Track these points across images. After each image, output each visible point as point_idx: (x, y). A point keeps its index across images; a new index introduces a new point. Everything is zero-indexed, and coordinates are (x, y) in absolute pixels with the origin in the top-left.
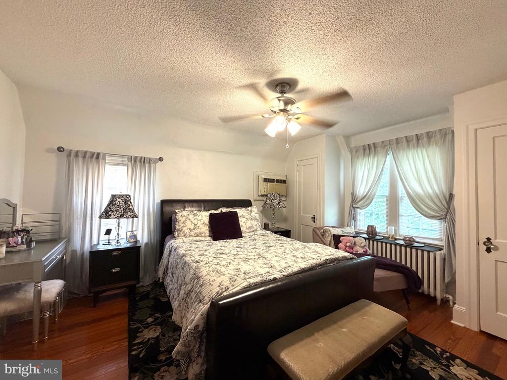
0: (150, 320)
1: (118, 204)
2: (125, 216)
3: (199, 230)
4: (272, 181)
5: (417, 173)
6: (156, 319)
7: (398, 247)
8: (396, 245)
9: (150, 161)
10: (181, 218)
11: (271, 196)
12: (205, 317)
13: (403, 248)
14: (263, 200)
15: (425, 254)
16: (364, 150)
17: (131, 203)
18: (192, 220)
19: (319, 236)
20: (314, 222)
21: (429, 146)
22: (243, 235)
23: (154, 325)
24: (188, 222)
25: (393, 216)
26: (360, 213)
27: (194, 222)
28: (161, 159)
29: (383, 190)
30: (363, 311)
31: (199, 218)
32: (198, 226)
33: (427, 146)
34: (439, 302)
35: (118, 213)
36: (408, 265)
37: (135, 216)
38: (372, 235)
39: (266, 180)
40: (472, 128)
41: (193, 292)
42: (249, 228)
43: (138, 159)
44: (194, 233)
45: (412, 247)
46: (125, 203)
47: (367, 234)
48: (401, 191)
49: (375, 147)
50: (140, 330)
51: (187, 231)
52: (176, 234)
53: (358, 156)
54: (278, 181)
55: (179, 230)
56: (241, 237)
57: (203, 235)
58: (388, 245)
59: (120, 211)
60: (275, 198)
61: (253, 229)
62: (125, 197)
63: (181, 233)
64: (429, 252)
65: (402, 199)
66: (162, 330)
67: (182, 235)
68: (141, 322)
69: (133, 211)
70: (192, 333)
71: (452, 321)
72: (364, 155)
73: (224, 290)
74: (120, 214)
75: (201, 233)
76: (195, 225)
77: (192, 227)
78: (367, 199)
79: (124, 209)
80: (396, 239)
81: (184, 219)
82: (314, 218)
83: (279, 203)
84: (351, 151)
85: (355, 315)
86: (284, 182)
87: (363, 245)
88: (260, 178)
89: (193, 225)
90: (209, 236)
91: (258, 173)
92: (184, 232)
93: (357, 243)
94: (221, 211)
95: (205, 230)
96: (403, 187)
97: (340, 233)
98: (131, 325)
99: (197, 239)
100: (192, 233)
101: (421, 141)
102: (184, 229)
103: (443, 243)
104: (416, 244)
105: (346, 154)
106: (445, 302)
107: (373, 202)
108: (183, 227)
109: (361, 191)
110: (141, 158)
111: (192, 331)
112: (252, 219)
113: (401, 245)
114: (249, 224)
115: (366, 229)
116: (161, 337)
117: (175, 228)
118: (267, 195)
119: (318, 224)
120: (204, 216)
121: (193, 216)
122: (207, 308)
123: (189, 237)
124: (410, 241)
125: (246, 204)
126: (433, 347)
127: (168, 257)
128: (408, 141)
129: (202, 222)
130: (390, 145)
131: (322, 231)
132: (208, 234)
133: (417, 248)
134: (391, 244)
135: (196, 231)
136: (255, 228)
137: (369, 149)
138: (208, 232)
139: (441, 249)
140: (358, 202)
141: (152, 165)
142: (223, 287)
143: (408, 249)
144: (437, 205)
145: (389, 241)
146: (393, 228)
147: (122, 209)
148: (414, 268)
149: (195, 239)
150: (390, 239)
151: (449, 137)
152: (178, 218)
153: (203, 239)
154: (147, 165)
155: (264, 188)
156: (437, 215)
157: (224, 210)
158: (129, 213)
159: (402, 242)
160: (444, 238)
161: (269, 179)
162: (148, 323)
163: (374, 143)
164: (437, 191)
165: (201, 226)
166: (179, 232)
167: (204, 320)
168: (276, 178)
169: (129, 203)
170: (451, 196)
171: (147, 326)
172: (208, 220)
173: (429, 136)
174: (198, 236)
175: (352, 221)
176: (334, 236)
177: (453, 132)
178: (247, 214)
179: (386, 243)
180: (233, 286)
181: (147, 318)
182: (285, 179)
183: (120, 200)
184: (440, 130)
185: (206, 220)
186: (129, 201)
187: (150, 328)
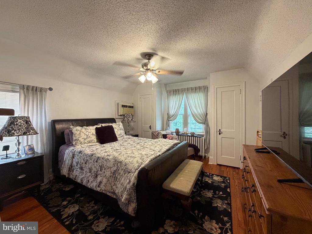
0: (65, 203)
1: (20, 124)
2: (28, 134)
3: (90, 139)
4: (126, 106)
5: (195, 104)
6: (69, 201)
7: (189, 137)
8: (188, 136)
9: (41, 90)
10: (76, 132)
11: (127, 115)
12: (137, 178)
13: (191, 137)
14: (121, 118)
15: (199, 138)
16: (174, 92)
17: (31, 123)
18: (85, 132)
19: (155, 136)
20: (151, 129)
21: (199, 92)
22: (118, 139)
23: (70, 205)
24: (82, 134)
25: (186, 123)
26: (171, 123)
27: (86, 133)
28: (51, 89)
29: (182, 111)
30: (189, 163)
31: (89, 131)
32: (89, 136)
33: (198, 92)
34: (203, 158)
35: (21, 131)
36: (195, 144)
37: (36, 133)
38: (178, 133)
39: (123, 106)
40: (216, 87)
41: (120, 170)
42: (120, 135)
43: (31, 88)
44: (87, 141)
45: (194, 137)
46: (26, 123)
47: (175, 133)
48: (189, 111)
49: (178, 91)
50: (62, 210)
51: (82, 140)
52: (74, 143)
53: (170, 95)
54: (130, 107)
55: (76, 140)
56: (117, 140)
57: (93, 142)
58: (185, 137)
59: (22, 130)
60: (129, 116)
61: (122, 135)
62: (25, 118)
63: (78, 142)
64: (200, 137)
65: (189, 115)
66: (79, 205)
67: (79, 143)
68: (58, 206)
69: (33, 129)
70: (132, 188)
71: (209, 163)
72: (173, 95)
73: (141, 164)
74: (23, 132)
75: (91, 141)
76: (87, 136)
77: (85, 137)
78: (175, 116)
79: (26, 128)
80: (187, 134)
81: (79, 132)
82: (150, 127)
83: (132, 119)
84: (167, 92)
85: (187, 166)
86: (132, 107)
87: (176, 138)
88: (119, 105)
89: (86, 136)
90: (97, 142)
91: (118, 102)
92: (80, 141)
93: (174, 137)
94: (102, 126)
95: (94, 138)
96: (189, 109)
97: (165, 133)
98: (52, 210)
99: (90, 144)
100: (86, 141)
101: (196, 90)
102: (80, 139)
103: (204, 134)
104: (195, 135)
105: (165, 94)
106: (205, 157)
107: (177, 118)
108: (79, 137)
109: (172, 112)
110: (33, 87)
111: (132, 187)
112: (120, 129)
113: (190, 136)
114: (119, 133)
115: (175, 131)
116: (81, 209)
117: (72, 139)
118: (124, 115)
119: (153, 130)
120: (92, 130)
121: (85, 130)
122: (137, 174)
123: (84, 144)
124: (193, 134)
125: (113, 120)
126: (206, 173)
127: (71, 159)
128: (192, 90)
129: (92, 133)
130: (185, 91)
131: (157, 133)
132: (96, 141)
133: (196, 137)
134: (186, 136)
135: (88, 140)
136: (123, 134)
137: (176, 92)
138: (95, 139)
139: (203, 136)
140: (171, 118)
141: (44, 93)
142: (140, 163)
143: (193, 138)
144: (202, 118)
145: (185, 135)
146: (186, 129)
147: (24, 128)
148: (197, 145)
149: (89, 144)
150: (185, 134)
151: (206, 89)
152: (74, 132)
153: (94, 144)
154: (39, 93)
155: (122, 111)
156: (202, 122)
157: (104, 125)
158: (32, 131)
159: (190, 135)
160: (204, 131)
161: (125, 105)
162: (64, 205)
163: (178, 89)
164: (202, 112)
165: (91, 136)
166: (76, 141)
167: (137, 180)
168: (128, 105)
169: (30, 123)
170: (207, 113)
171: (65, 207)
172: (95, 132)
173: (200, 88)
174: (89, 142)
175: (168, 128)
176: (163, 135)
177: (208, 87)
178: (118, 127)
179: (184, 136)
180: (144, 161)
181: (62, 203)
182: (132, 105)
183: (21, 121)
184: (204, 86)
185: (94, 132)
186: (29, 121)
187: (69, 207)
